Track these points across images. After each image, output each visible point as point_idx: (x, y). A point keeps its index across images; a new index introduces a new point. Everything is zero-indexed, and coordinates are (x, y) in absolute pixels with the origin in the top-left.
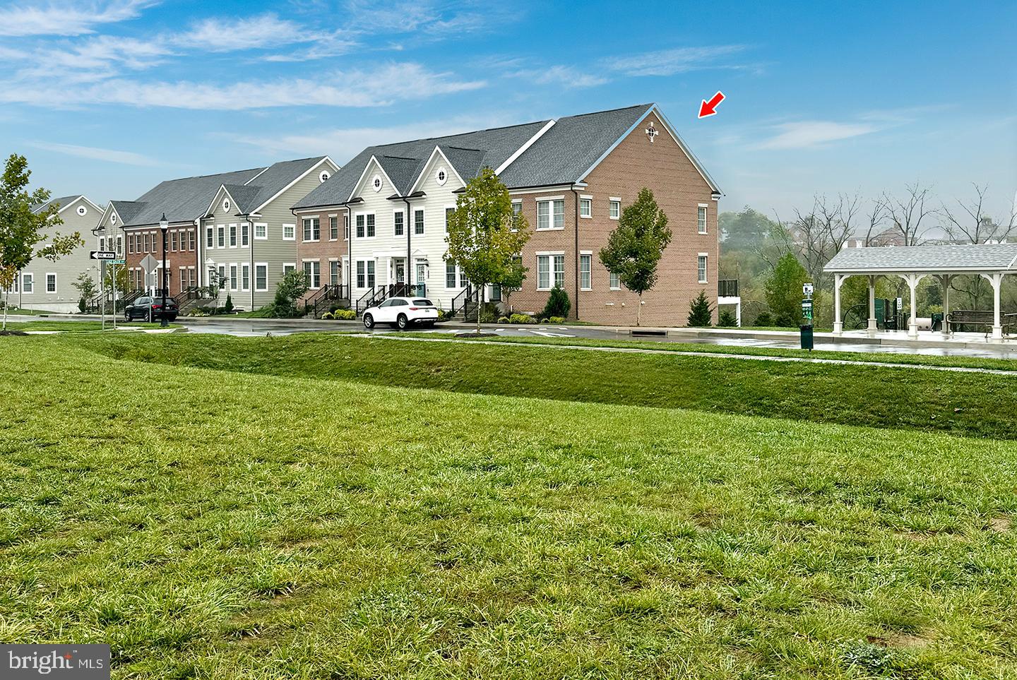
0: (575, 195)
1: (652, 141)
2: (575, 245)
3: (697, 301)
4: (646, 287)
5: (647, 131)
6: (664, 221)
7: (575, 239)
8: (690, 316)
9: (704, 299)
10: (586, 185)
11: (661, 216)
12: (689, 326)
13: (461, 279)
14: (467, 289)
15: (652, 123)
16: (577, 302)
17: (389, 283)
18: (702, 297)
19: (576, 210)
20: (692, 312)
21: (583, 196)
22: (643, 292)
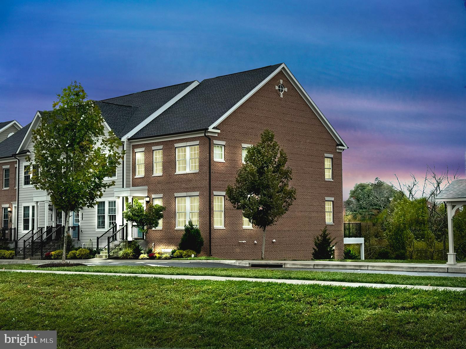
0: (208, 140)
1: (282, 96)
2: (208, 186)
3: (320, 238)
4: (270, 223)
5: (277, 88)
6: (284, 160)
7: (208, 181)
8: (313, 251)
9: (327, 236)
10: (219, 131)
11: (281, 155)
12: (312, 260)
13: (110, 220)
14: (113, 228)
15: (281, 81)
16: (210, 238)
17: (46, 225)
18: (324, 234)
19: (210, 153)
20: (316, 248)
21: (215, 142)
22: (266, 229)
